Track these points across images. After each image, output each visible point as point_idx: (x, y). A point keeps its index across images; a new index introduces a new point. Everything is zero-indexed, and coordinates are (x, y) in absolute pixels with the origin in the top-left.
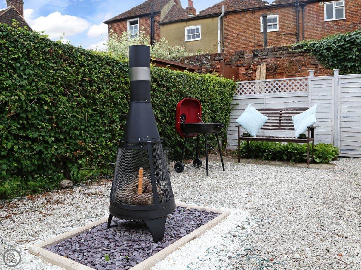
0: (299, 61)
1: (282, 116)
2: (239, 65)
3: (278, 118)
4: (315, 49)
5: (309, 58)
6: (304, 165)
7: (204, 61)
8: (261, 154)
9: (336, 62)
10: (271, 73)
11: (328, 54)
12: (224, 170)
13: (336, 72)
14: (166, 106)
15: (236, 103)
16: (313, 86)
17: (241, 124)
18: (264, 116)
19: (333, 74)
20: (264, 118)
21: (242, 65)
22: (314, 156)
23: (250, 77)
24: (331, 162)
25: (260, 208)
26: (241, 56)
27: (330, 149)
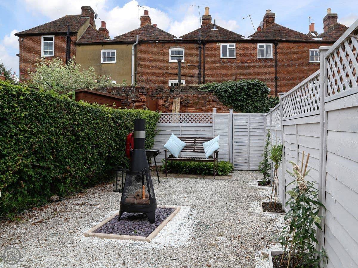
0: (205, 98)
1: (196, 143)
2: (159, 97)
3: (193, 144)
4: (217, 91)
5: (212, 96)
6: (212, 177)
7: (130, 92)
8: (181, 170)
9: (230, 101)
10: (185, 106)
11: (225, 95)
12: (159, 183)
13: (231, 111)
14: (117, 137)
15: (159, 129)
16: (215, 120)
17: (168, 149)
18: (183, 142)
19: (229, 113)
20: (183, 144)
21: (161, 98)
22: (218, 171)
23: (167, 108)
24: (229, 174)
25: (195, 205)
26: (161, 90)
27: (228, 165)
